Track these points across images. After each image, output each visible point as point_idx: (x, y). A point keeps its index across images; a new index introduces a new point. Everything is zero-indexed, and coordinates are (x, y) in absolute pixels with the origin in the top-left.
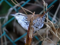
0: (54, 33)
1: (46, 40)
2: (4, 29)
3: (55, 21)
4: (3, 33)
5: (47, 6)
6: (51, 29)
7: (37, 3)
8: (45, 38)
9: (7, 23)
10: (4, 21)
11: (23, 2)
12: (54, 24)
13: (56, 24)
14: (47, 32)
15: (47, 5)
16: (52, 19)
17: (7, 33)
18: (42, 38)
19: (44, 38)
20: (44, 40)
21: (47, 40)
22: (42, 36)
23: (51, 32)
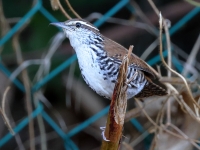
0: (188, 108)
1: (164, 132)
2: (40, 97)
3: (191, 75)
4: (34, 108)
5: (169, 29)
6: (181, 97)
7: (138, 19)
8: (162, 125)
9: (49, 77)
10: (39, 74)
11: (95, 15)
12: (188, 83)
13: (196, 84)
14: (169, 108)
15: (169, 25)
16: (182, 67)
17: (46, 109)
18: (152, 125)
19: (159, 124)
20: (158, 130)
21: (168, 131)
22: (154, 118)
23: (179, 107)
